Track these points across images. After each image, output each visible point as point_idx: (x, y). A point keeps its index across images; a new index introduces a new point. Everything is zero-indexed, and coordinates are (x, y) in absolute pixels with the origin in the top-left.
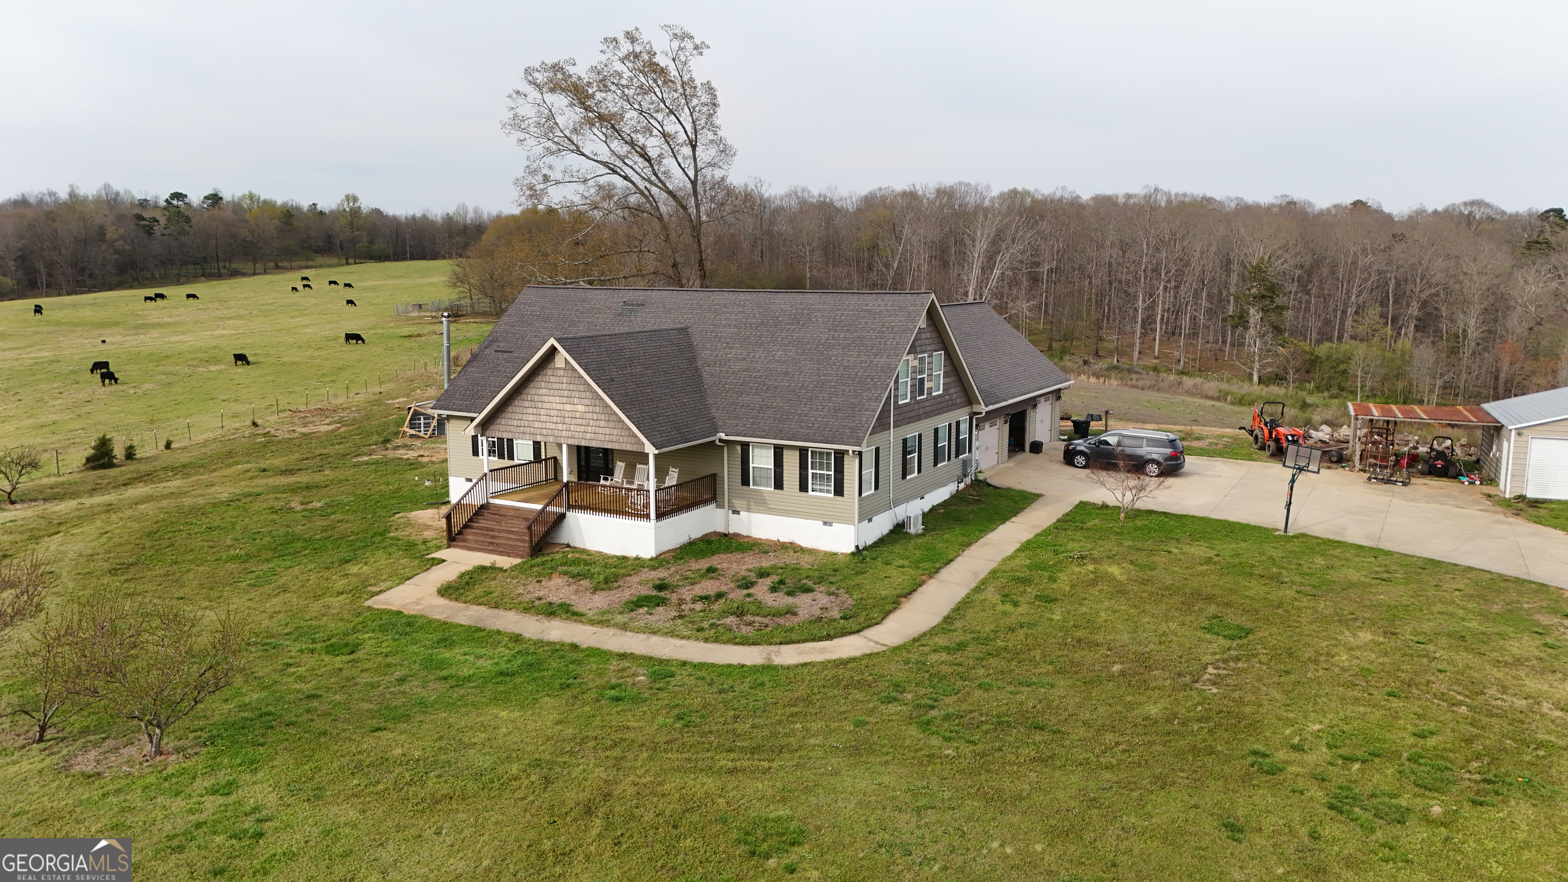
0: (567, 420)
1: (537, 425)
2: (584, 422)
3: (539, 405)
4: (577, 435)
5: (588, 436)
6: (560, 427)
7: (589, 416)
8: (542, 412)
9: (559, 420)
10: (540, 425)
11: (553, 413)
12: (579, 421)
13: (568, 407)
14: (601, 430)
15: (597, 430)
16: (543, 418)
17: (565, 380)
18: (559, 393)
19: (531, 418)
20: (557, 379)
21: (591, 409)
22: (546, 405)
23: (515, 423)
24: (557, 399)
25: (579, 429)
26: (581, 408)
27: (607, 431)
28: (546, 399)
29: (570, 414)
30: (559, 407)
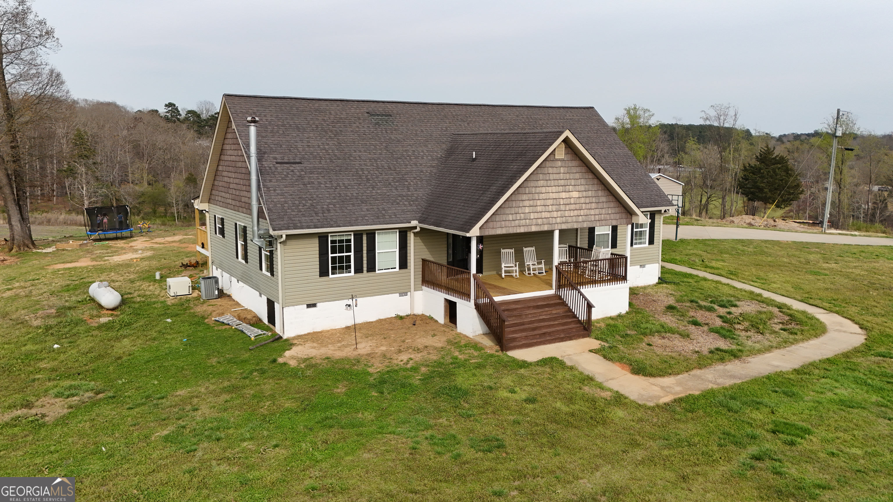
0: (562, 207)
1: (532, 216)
2: (578, 206)
3: (536, 196)
4: (570, 220)
5: (580, 219)
6: (555, 214)
7: (582, 200)
8: (539, 203)
9: (554, 208)
10: (536, 215)
11: (549, 202)
12: (573, 207)
13: (564, 195)
14: (592, 212)
15: (588, 212)
16: (539, 209)
17: (562, 170)
18: (556, 183)
19: (527, 210)
20: (555, 170)
21: (584, 194)
22: (542, 196)
23: (510, 217)
24: (554, 189)
25: (572, 213)
26: (575, 194)
27: (597, 211)
28: (543, 190)
29: (565, 201)
30: (555, 196)
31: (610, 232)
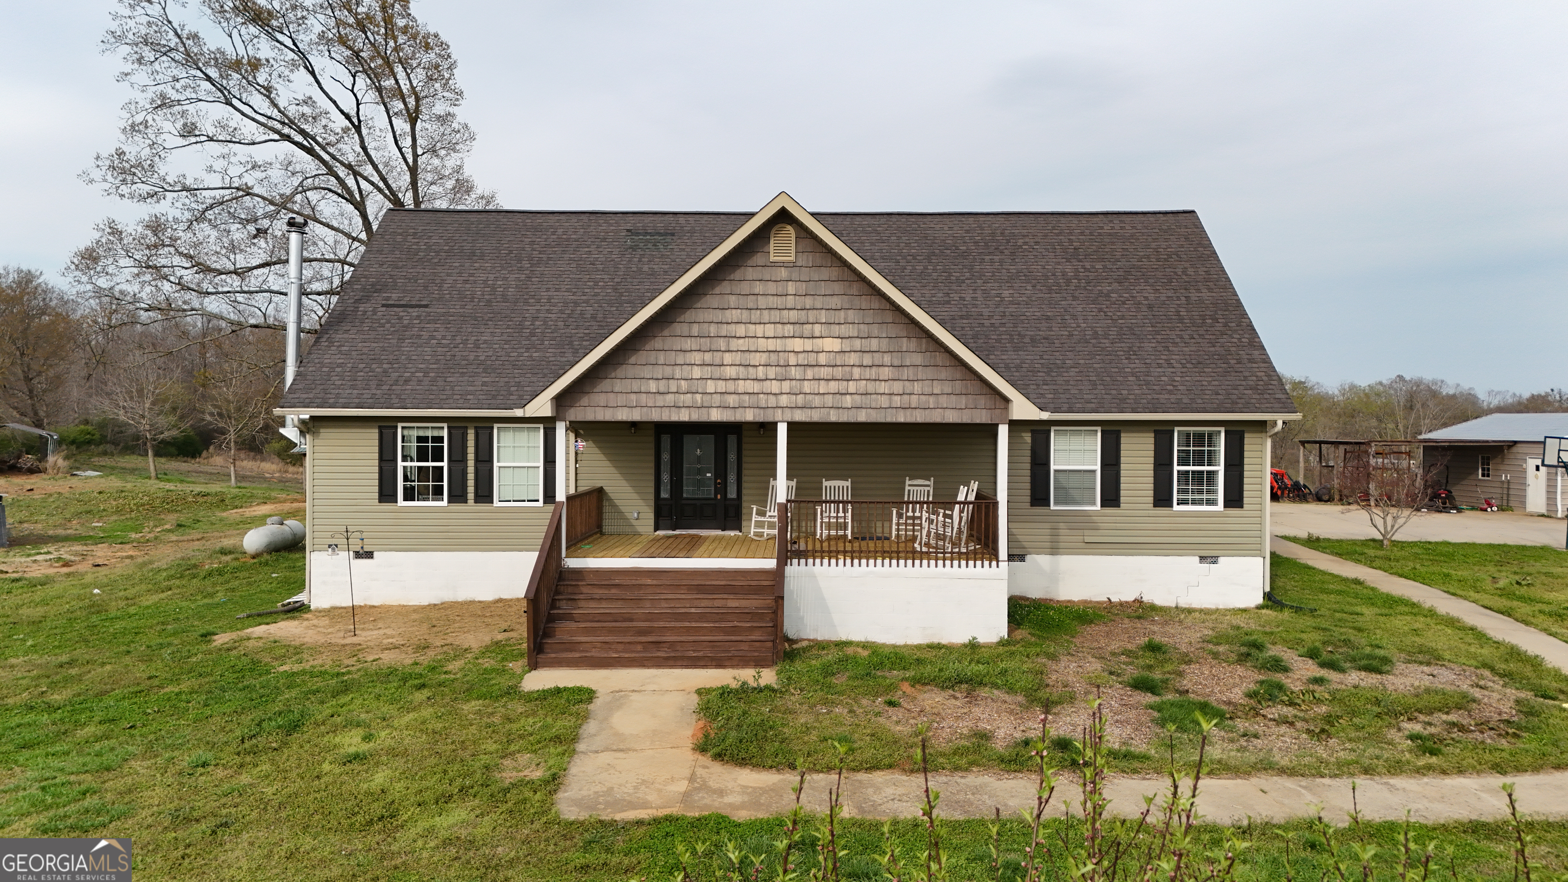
0: (794, 372)
1: (711, 386)
2: (838, 373)
3: (722, 344)
4: (817, 401)
5: (848, 401)
6: (775, 387)
7: (853, 359)
8: (728, 358)
9: (772, 372)
10: (721, 386)
11: (756, 359)
12: (824, 372)
13: (798, 344)
14: (883, 387)
15: (871, 387)
16: (730, 372)
17: (791, 288)
18: (776, 316)
19: (697, 373)
20: (772, 288)
21: (857, 344)
22: (735, 344)
23: (653, 386)
24: (770, 330)
25: (823, 387)
26: (832, 344)
27: (897, 387)
28: (741, 330)
29: (802, 359)
30: (771, 345)
31: (1098, 467)
